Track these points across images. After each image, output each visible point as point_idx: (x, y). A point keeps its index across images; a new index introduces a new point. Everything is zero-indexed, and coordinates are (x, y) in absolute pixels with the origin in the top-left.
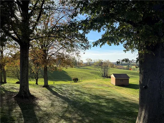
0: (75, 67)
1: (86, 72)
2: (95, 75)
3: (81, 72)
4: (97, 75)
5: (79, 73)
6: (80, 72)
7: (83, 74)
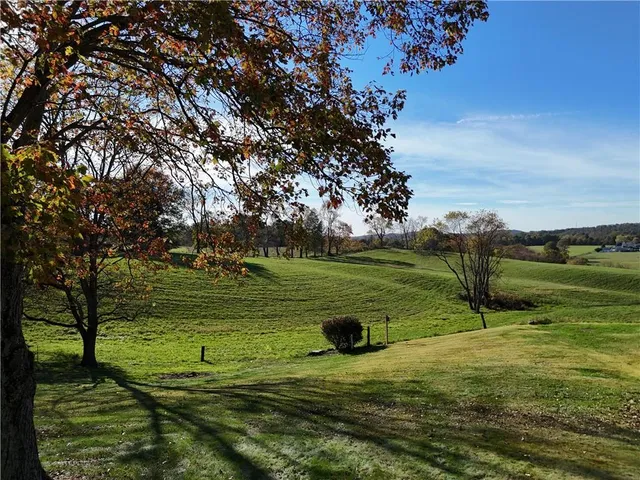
0: (315, 256)
1: (378, 280)
2: (426, 292)
3: (354, 277)
4: (433, 292)
5: (341, 282)
6: (349, 276)
7: (362, 288)
